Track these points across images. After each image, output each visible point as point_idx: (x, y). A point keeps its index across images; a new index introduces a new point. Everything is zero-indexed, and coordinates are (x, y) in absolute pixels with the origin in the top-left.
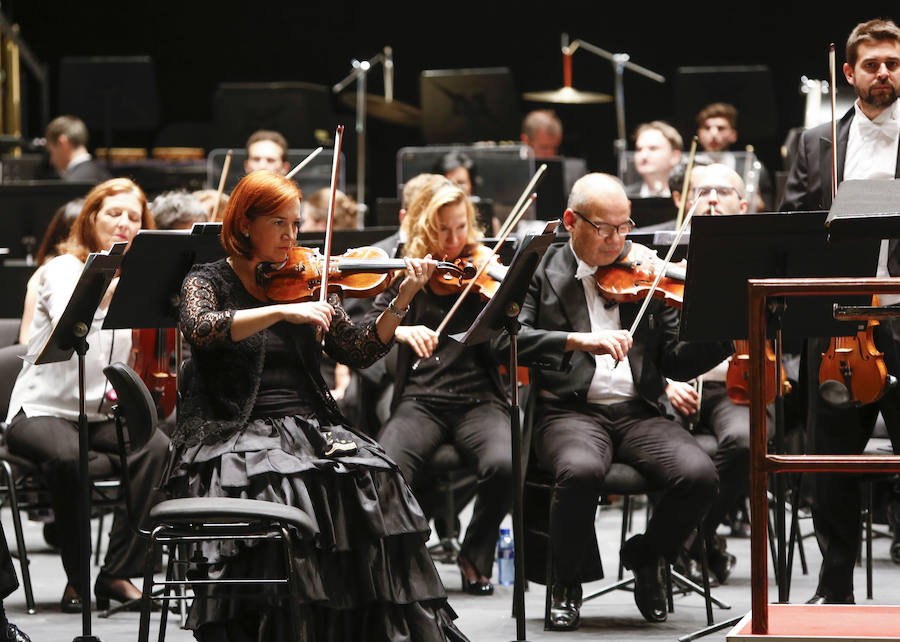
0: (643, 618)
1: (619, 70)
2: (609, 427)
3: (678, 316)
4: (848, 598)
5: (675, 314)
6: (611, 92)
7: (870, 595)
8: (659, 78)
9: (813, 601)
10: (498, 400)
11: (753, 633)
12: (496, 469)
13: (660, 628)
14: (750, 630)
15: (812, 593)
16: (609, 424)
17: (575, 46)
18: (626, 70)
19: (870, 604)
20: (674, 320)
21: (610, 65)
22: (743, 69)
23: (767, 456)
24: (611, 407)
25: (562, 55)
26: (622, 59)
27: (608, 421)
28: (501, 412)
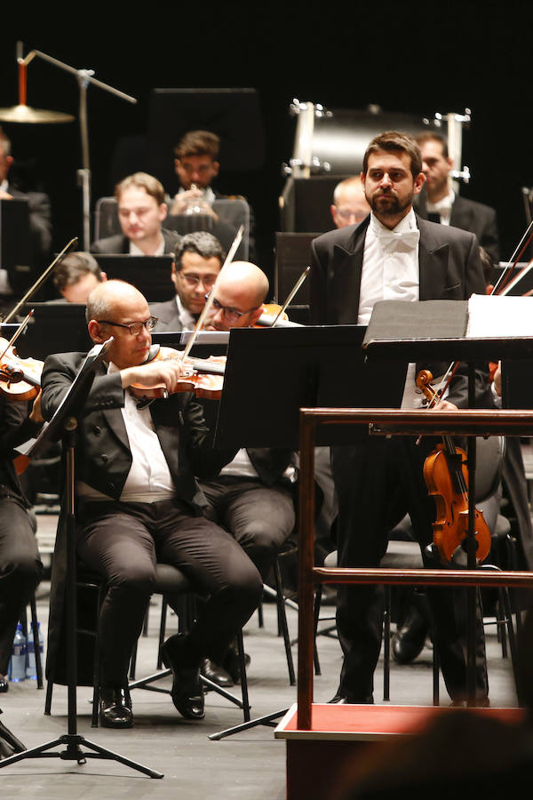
0: (180, 715)
1: (84, 85)
2: (152, 527)
3: (204, 416)
4: (368, 699)
5: (201, 413)
6: (75, 111)
7: (386, 697)
8: (132, 99)
9: (334, 701)
10: (13, 494)
11: (298, 729)
12: (16, 565)
13: (197, 725)
14: (295, 726)
15: (334, 693)
16: (152, 524)
17: (31, 56)
18: (91, 86)
19: (387, 705)
20: (199, 418)
21: (74, 80)
22: (228, 90)
23: (315, 569)
24: (153, 505)
25: (17, 65)
26: (86, 74)
27: (151, 520)
28: (16, 506)
